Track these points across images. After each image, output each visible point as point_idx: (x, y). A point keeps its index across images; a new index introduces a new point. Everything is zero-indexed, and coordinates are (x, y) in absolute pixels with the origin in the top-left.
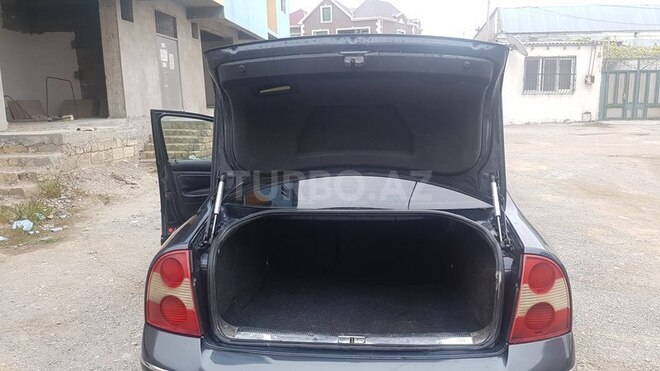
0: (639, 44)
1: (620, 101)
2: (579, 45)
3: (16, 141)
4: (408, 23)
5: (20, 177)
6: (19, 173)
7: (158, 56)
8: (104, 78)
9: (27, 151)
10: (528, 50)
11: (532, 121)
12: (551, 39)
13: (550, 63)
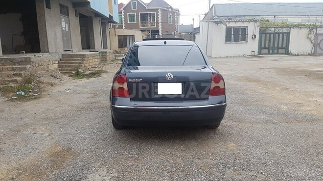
0: (276, 21)
1: (267, 46)
2: (249, 21)
3: (9, 60)
4: (173, 11)
5: (14, 75)
6: (14, 73)
7: (61, 25)
8: (38, 34)
9: (15, 65)
10: (227, 23)
11: (229, 56)
12: (238, 19)
13: (237, 29)
